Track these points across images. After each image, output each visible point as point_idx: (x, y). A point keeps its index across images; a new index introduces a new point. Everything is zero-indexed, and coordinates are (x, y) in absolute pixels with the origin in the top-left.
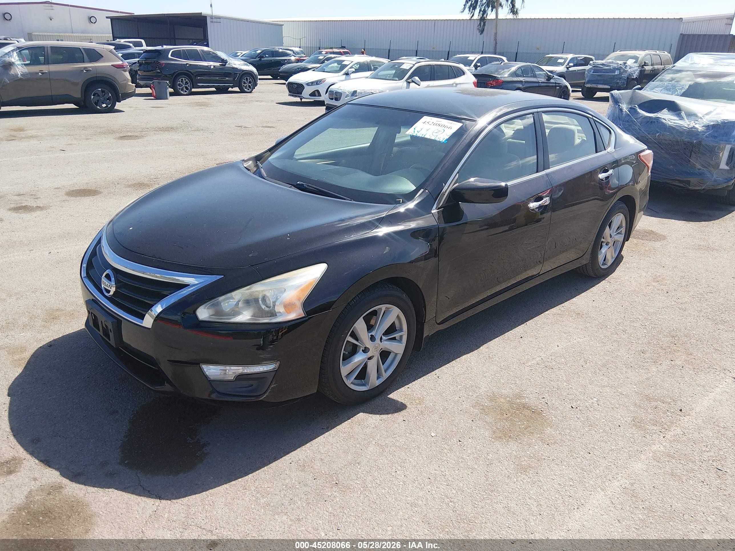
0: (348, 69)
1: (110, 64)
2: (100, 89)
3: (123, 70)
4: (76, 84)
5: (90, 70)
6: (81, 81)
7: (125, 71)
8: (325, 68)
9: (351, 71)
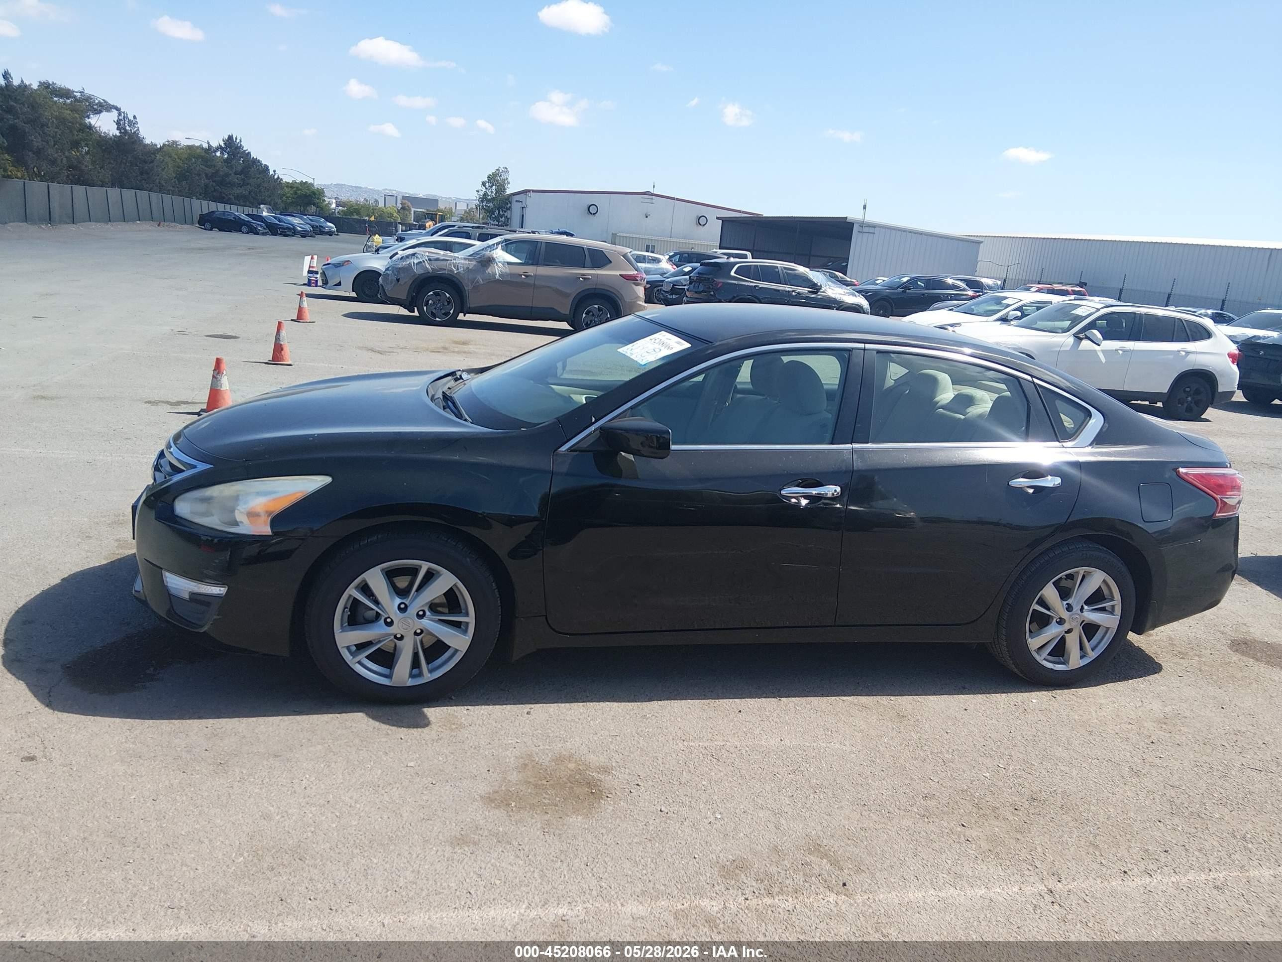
0: (1009, 312)
1: (618, 273)
2: (596, 306)
3: (634, 284)
4: (566, 295)
5: (589, 279)
6: (573, 291)
7: (637, 285)
8: (973, 307)
9: (1012, 315)
